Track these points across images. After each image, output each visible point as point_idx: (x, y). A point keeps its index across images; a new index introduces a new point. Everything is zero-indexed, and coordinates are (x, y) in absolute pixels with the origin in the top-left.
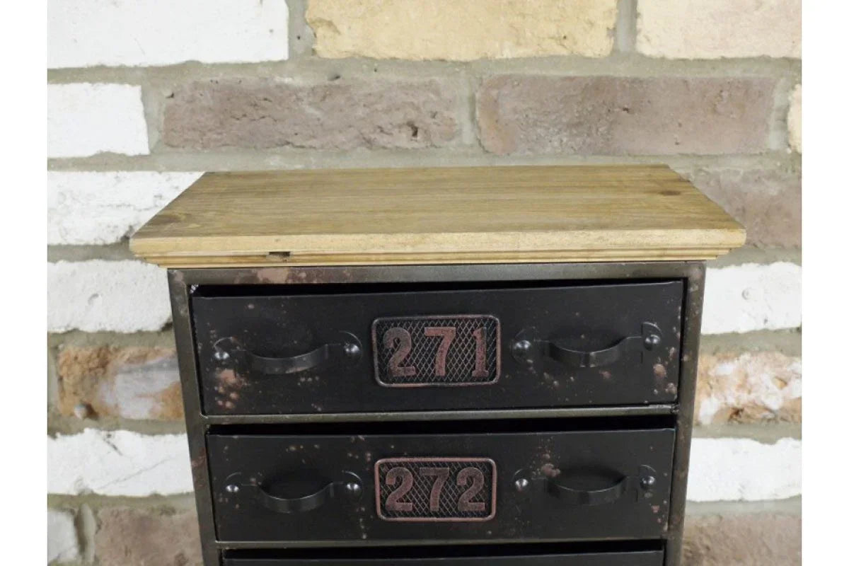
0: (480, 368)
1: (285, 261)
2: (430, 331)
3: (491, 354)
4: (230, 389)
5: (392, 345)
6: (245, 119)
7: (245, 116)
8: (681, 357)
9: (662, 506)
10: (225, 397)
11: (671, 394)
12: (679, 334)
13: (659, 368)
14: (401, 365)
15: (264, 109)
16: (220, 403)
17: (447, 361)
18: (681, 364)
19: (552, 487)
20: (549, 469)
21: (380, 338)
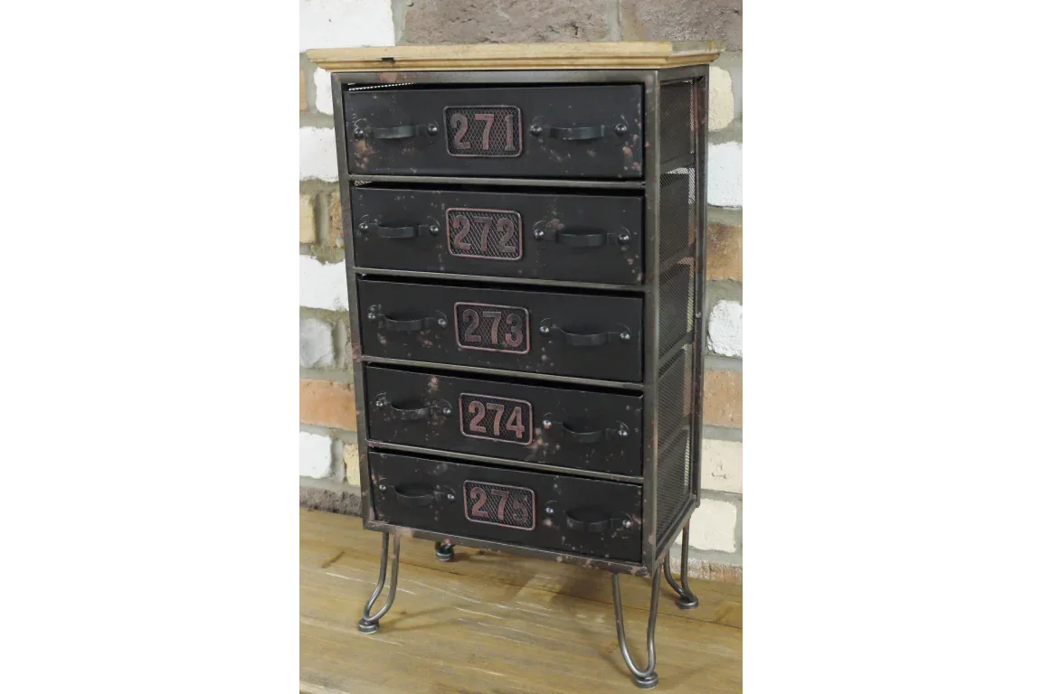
0: (509, 146)
1: (394, 67)
2: (478, 117)
3: (515, 136)
4: (364, 156)
5: (455, 126)
6: (458, 22)
7: (458, 18)
8: (644, 143)
9: (635, 260)
10: (360, 161)
11: (636, 170)
12: (640, 125)
13: (626, 150)
14: (461, 141)
15: (471, 13)
16: (358, 165)
17: (490, 139)
18: (644, 149)
19: (558, 236)
20: (556, 224)
21: (448, 121)
